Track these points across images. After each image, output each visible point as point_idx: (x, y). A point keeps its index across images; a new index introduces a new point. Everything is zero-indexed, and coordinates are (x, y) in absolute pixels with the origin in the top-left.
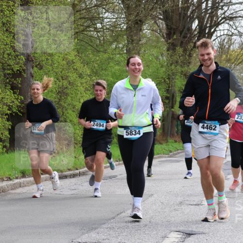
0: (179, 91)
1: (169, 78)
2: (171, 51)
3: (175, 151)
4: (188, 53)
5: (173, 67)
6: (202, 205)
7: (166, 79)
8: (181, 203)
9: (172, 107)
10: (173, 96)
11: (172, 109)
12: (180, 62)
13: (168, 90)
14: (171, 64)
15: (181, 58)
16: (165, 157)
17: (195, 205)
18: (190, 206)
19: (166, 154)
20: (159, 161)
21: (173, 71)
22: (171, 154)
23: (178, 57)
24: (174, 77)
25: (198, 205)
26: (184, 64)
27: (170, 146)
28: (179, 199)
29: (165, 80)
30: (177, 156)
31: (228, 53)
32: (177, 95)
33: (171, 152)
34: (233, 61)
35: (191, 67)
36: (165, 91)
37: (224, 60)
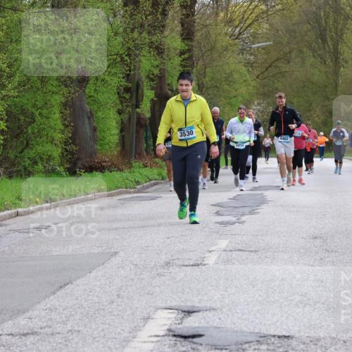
0: (148, 77)
1: (129, 55)
2: (131, 7)
3: (146, 182)
4: (160, 10)
5: (136, 35)
6: (205, 265)
7: (124, 56)
8: (168, 264)
9: (137, 106)
10: (138, 86)
11: (138, 110)
12: (147, 24)
13: (129, 75)
14: (132, 31)
15: (149, 17)
16: (130, 193)
17: (192, 265)
18: (184, 268)
19: (131, 188)
20: (120, 200)
21: (137, 42)
22: (138, 187)
23: (144, 17)
24: (138, 52)
25: (198, 265)
26: (155, 28)
27: (137, 174)
28: (164, 258)
29: (122, 59)
30: (149, 190)
31: (227, 10)
32: (145, 83)
33: (138, 183)
34: (237, 23)
35: (166, 33)
36: (123, 78)
37: (222, 21)
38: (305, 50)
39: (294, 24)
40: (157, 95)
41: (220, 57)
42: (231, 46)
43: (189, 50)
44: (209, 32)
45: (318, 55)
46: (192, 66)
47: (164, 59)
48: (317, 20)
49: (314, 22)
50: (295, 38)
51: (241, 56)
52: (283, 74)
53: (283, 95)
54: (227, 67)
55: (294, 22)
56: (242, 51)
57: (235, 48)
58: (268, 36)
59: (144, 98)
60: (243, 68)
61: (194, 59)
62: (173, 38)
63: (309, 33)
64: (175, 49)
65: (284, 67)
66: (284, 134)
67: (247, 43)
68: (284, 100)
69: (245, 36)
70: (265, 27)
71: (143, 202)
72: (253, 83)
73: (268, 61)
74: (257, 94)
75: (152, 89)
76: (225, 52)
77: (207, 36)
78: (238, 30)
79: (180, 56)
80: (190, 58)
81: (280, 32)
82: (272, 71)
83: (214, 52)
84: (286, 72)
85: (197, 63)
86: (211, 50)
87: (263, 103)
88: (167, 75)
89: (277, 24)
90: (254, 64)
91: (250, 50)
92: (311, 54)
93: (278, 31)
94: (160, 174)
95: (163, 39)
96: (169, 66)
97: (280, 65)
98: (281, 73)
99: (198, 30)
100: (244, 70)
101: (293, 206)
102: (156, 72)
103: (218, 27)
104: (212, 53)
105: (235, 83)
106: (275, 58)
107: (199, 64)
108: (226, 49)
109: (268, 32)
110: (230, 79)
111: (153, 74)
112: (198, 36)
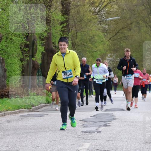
0: (40, 38)
3: (38, 105)
9: (33, 56)
10: (33, 43)
11: (33, 59)
13: (27, 36)
16: (27, 112)
19: (28, 109)
20: (21, 116)
22: (33, 108)
27: (32, 100)
30: (39, 110)
32: (38, 42)
34: (97, 4)
35: (52, 10)
36: (24, 38)
37: (88, 3)
38: (141, 22)
39: (134, 6)
40: (45, 49)
41: (86, 26)
42: (93, 19)
43: (67, 21)
44: (79, 10)
45: (149, 26)
46: (68, 31)
47: (50, 27)
48: (148, 3)
49: (147, 5)
50: (134, 15)
51: (99, 25)
52: (126, 38)
53: (129, 50)
54: (90, 32)
55: (134, 4)
56: (100, 22)
57: (96, 21)
58: (117, 13)
59: (37, 51)
60: (101, 33)
61: (70, 27)
62: (57, 13)
63: (143, 12)
64: (58, 20)
65: (127, 33)
66: (128, 74)
67: (103, 17)
68: (130, 53)
69: (103, 13)
70: (115, 7)
71: (36, 118)
72: (107, 43)
73: (117, 29)
74: (109, 49)
75: (42, 46)
76: (89, 23)
77: (78, 12)
78: (98, 8)
79: (61, 25)
80: (67, 26)
81: (125, 11)
82: (120, 35)
83: (82, 23)
84: (129, 36)
85: (72, 30)
86: (81, 21)
87: (113, 56)
88: (52, 36)
89: (123, 5)
90: (108, 31)
91: (105, 22)
92: (145, 25)
93: (123, 10)
94: (47, 100)
95: (50, 14)
96: (53, 31)
97: (125, 31)
98: (125, 37)
99: (72, 8)
100: (101, 34)
101: (132, 122)
102: (45, 35)
103: (85, 7)
104: (81, 24)
105: (95, 42)
106: (121, 27)
107: (73, 30)
108: (90, 21)
109: (117, 10)
110: (93, 40)
111: (43, 36)
112: (72, 12)
